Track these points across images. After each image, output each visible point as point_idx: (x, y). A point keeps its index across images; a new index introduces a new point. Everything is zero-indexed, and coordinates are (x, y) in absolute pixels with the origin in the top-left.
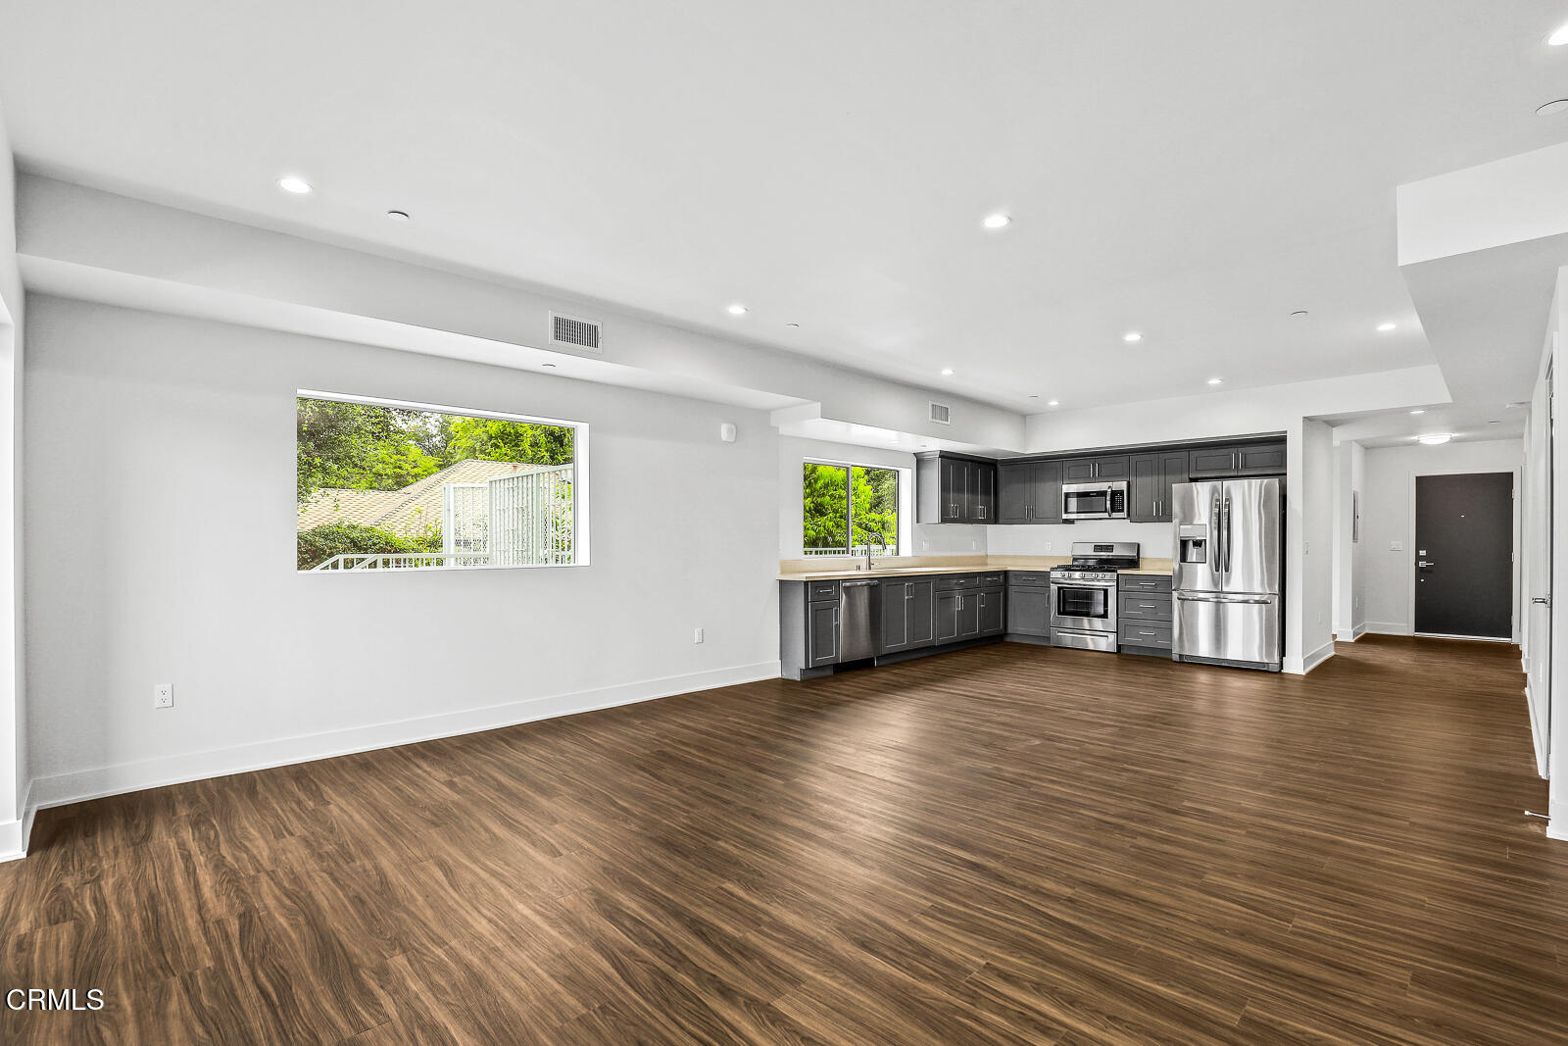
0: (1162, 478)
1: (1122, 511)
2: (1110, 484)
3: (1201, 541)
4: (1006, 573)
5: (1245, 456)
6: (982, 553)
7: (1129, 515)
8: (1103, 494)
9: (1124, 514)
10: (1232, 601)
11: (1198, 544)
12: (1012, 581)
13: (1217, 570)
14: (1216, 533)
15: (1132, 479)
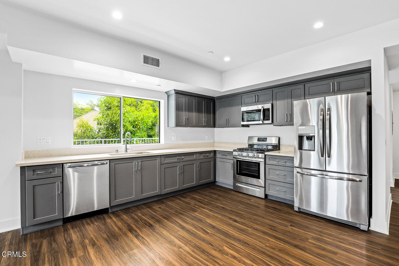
0: (290, 100)
1: (269, 120)
2: (263, 105)
3: (312, 137)
4: (215, 152)
5: (339, 83)
6: (212, 141)
7: (272, 121)
8: (259, 111)
9: (270, 122)
10: (332, 178)
11: (310, 138)
12: (218, 156)
13: (322, 156)
14: (321, 132)
15: (274, 102)
